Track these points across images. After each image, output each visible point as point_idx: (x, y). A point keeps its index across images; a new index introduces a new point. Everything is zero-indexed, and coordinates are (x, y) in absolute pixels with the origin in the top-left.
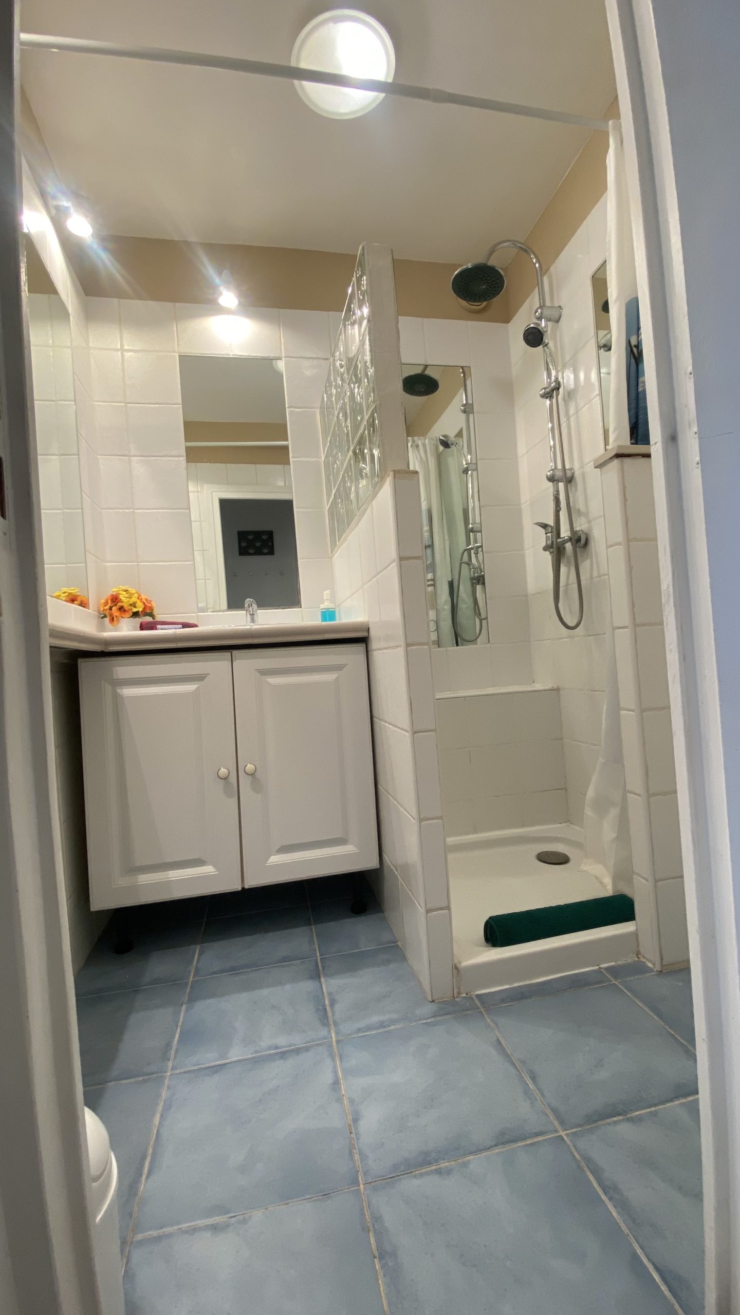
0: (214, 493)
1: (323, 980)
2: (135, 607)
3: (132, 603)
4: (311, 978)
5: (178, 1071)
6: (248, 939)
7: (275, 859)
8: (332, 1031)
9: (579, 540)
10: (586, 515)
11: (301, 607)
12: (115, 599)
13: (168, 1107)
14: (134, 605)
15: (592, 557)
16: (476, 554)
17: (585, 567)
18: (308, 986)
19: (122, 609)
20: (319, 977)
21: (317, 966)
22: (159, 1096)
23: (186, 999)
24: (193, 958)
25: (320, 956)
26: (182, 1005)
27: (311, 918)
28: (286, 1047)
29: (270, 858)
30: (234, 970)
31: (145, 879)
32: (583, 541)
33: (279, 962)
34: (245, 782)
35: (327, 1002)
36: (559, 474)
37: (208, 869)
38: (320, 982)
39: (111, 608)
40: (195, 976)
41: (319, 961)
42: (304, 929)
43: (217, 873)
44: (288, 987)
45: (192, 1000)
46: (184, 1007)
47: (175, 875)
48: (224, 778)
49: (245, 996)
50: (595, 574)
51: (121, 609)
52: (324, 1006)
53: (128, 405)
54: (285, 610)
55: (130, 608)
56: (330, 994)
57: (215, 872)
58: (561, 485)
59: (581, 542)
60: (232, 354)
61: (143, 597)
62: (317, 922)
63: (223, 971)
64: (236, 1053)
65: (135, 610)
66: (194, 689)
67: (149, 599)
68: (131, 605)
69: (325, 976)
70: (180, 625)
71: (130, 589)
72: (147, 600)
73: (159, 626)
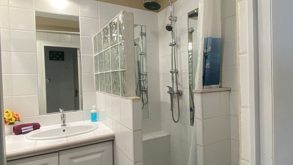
0: (42, 45)
3: (10, 119)
9: (179, 93)
10: (182, 86)
11: (83, 110)
15: (183, 99)
16: (143, 82)
17: (180, 101)
32: (180, 93)
36: (174, 70)
50: (184, 105)
55: (9, 121)
58: (174, 74)
59: (180, 94)
60: (58, 13)
61: (15, 113)
65: (11, 122)
67: (18, 114)
70: (32, 126)
71: (9, 111)
72: (16, 115)
73: (23, 129)
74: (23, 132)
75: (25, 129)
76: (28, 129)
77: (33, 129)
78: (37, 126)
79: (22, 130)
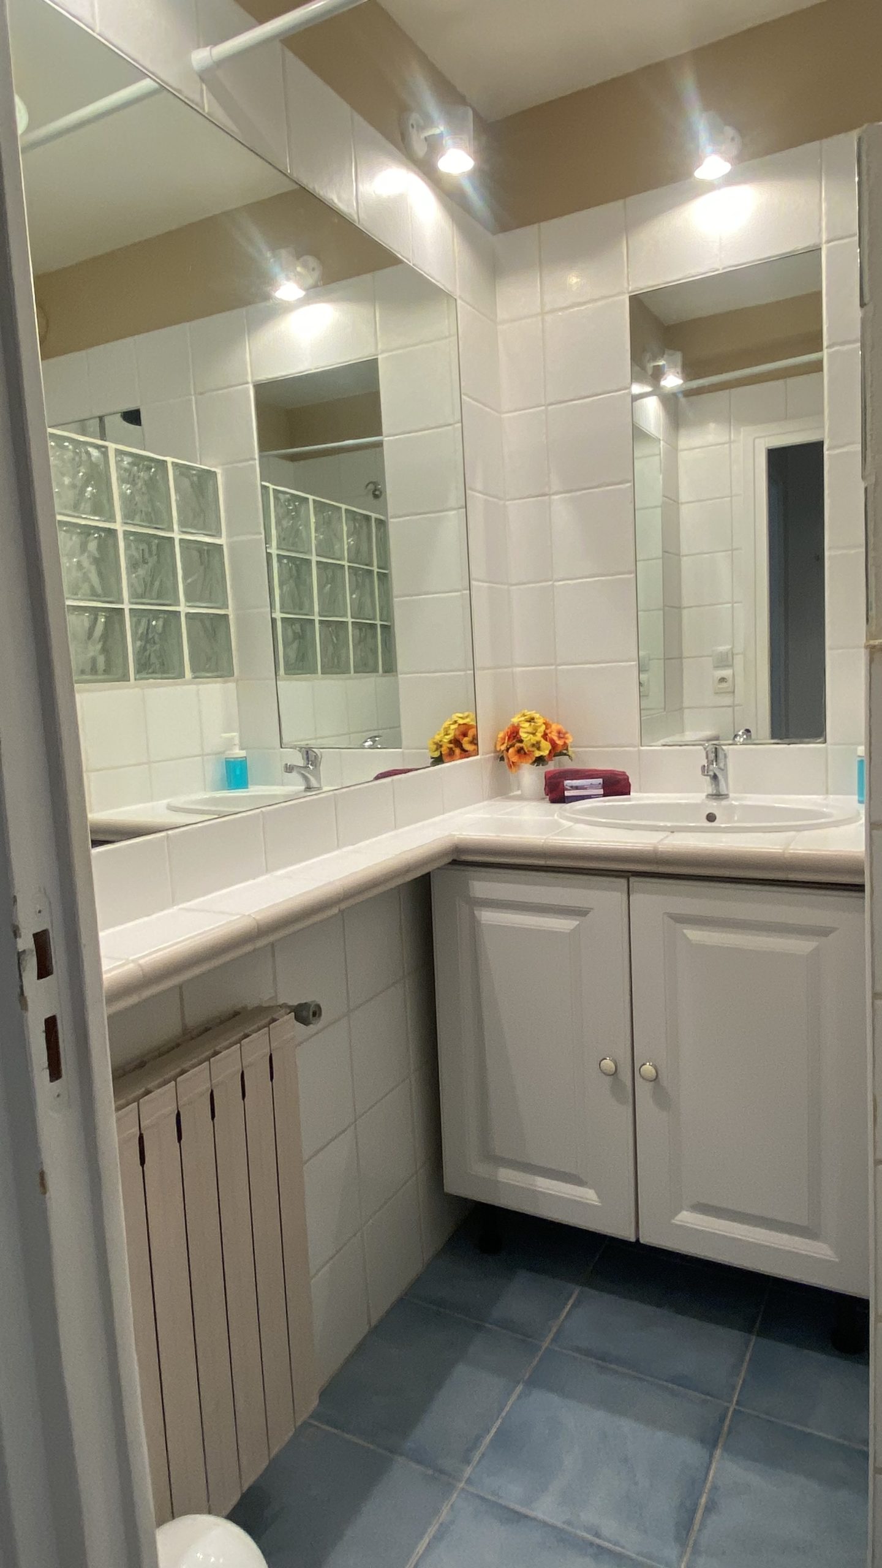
0: (757, 441)
1: (718, 1452)
2: (539, 749)
3: (535, 742)
4: (702, 1441)
5: (471, 1489)
6: (649, 1310)
7: (687, 1218)
8: (685, 1559)
11: (825, 742)
12: (514, 735)
13: (438, 1538)
14: (536, 745)
18: (688, 1450)
19: (522, 751)
20: (714, 1445)
21: (722, 1420)
22: (436, 1511)
23: (527, 1375)
24: (566, 1304)
25: (738, 1403)
26: (518, 1383)
27: (760, 1318)
28: (609, 1541)
29: (679, 1213)
30: (603, 1359)
31: (507, 1175)
33: (673, 1382)
34: (644, 1091)
35: (703, 1500)
37: (589, 1195)
38: (711, 1456)
39: (507, 750)
40: (554, 1340)
41: (731, 1410)
42: (734, 1336)
43: (600, 1204)
44: (660, 1435)
45: (533, 1383)
46: (520, 1388)
47: (544, 1184)
48: (611, 1073)
49: (600, 1416)
51: (520, 751)
52: (696, 1505)
53: (550, 408)
54: (791, 746)
55: (531, 749)
56: (715, 1488)
57: (597, 1202)
60: (721, 268)
62: (764, 1333)
63: (588, 1353)
64: (546, 1508)
65: (538, 754)
66: (572, 928)
67: (564, 731)
68: (533, 745)
69: (726, 1449)
70: (600, 781)
71: (537, 716)
72: (559, 732)
73: (568, 783)
74: (567, 793)
75: (577, 788)
76: (586, 789)
77: (601, 791)
78: (618, 782)
79: (564, 789)
